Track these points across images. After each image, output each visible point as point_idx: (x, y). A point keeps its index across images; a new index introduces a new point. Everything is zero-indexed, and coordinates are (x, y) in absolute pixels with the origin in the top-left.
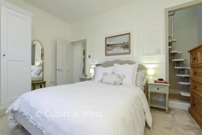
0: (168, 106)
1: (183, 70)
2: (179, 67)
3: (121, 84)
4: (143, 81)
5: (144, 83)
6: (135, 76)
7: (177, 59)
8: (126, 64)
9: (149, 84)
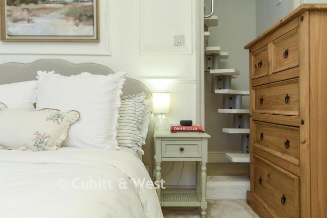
0: (206, 197)
1: (232, 97)
2: (224, 88)
3: (63, 145)
4: (139, 129)
5: (144, 134)
6: (117, 112)
7: (219, 68)
8: (86, 74)
9: (157, 138)
